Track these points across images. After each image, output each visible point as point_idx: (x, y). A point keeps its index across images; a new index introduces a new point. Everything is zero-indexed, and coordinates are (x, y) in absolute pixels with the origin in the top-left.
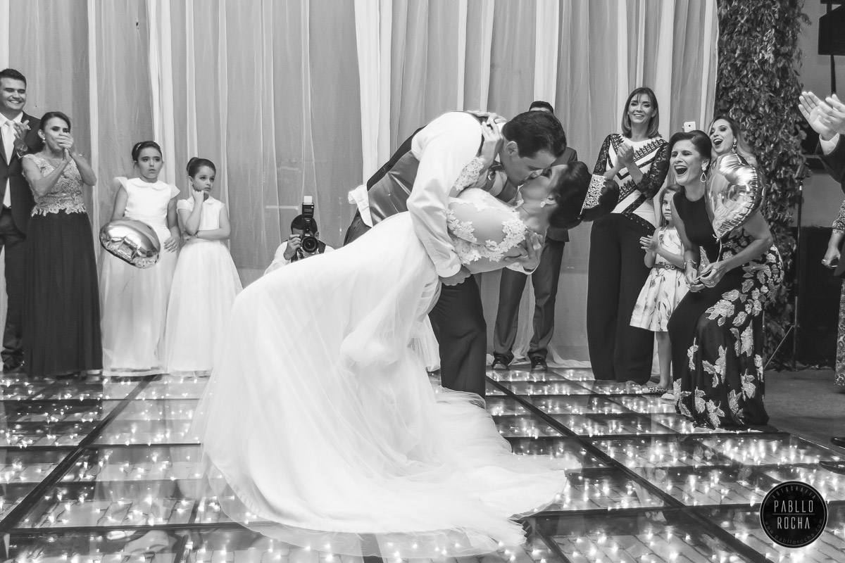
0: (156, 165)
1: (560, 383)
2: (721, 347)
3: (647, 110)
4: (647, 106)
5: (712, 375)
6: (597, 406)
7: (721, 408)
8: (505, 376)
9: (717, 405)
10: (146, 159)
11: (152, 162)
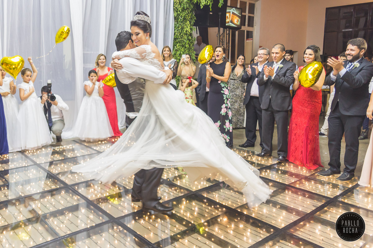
2: (226, 120)
5: (225, 128)
7: (229, 136)
9: (227, 136)
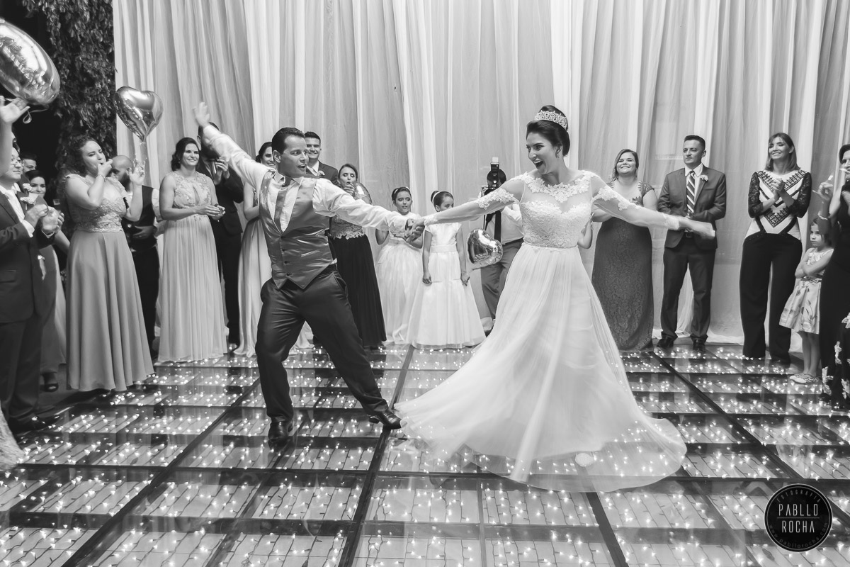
0: (408, 203)
1: (713, 361)
3: (782, 148)
4: (782, 145)
6: (742, 384)
8: (668, 353)
10: (401, 199)
11: (405, 201)
